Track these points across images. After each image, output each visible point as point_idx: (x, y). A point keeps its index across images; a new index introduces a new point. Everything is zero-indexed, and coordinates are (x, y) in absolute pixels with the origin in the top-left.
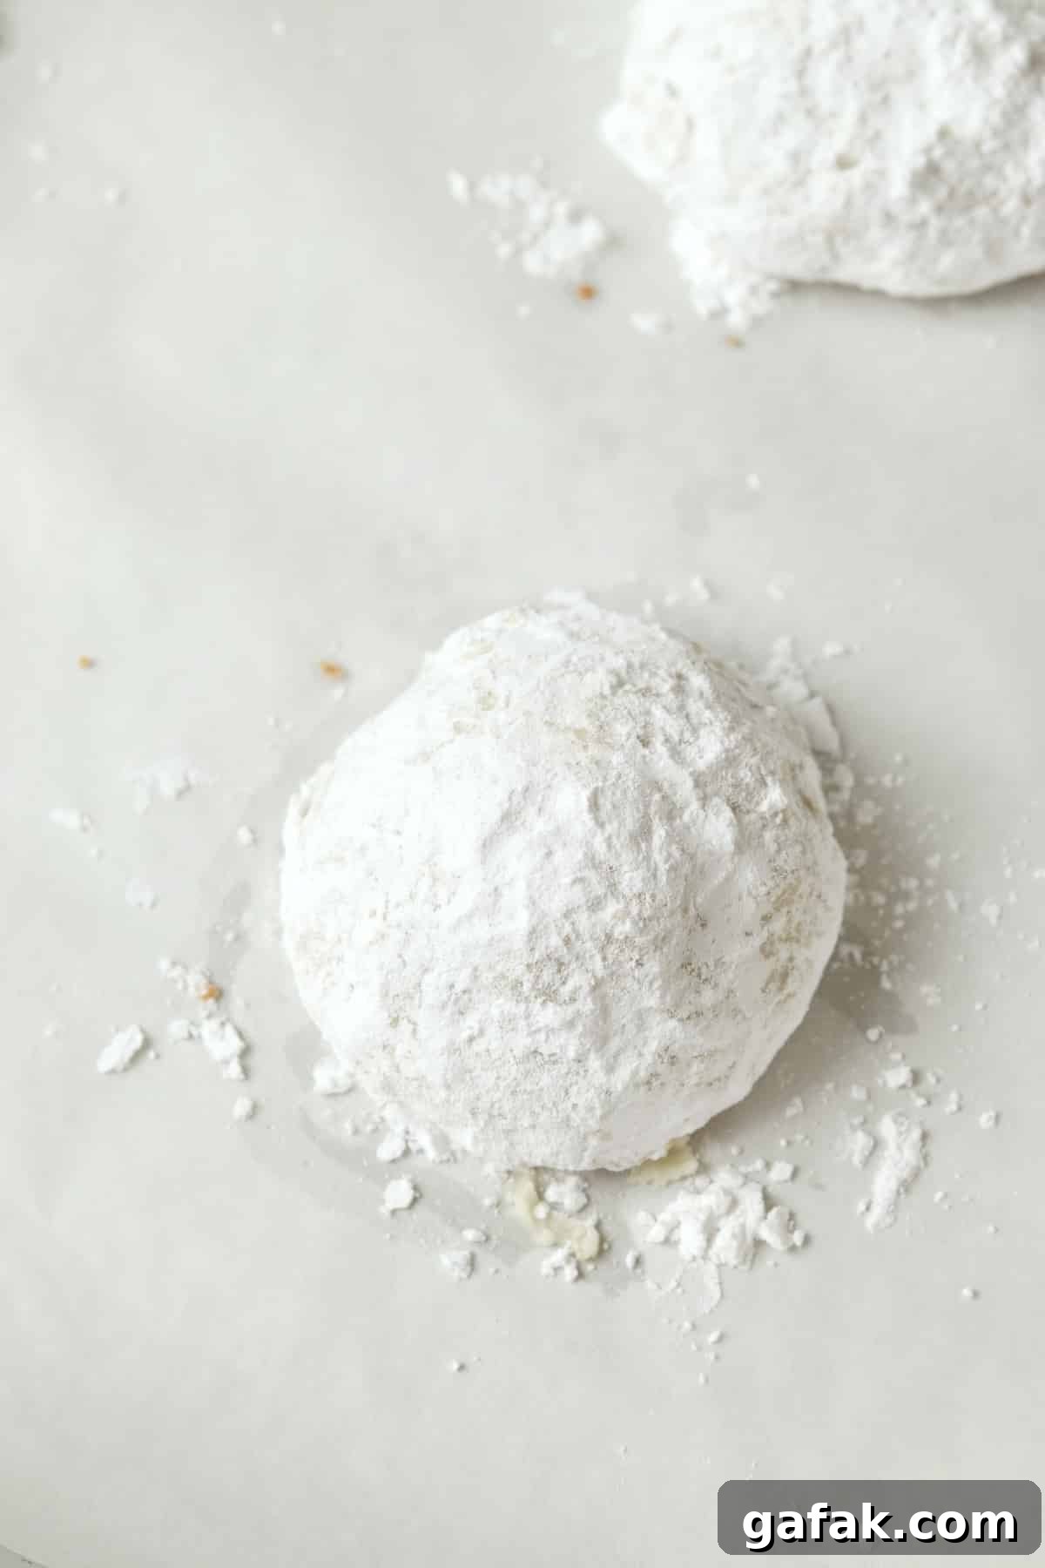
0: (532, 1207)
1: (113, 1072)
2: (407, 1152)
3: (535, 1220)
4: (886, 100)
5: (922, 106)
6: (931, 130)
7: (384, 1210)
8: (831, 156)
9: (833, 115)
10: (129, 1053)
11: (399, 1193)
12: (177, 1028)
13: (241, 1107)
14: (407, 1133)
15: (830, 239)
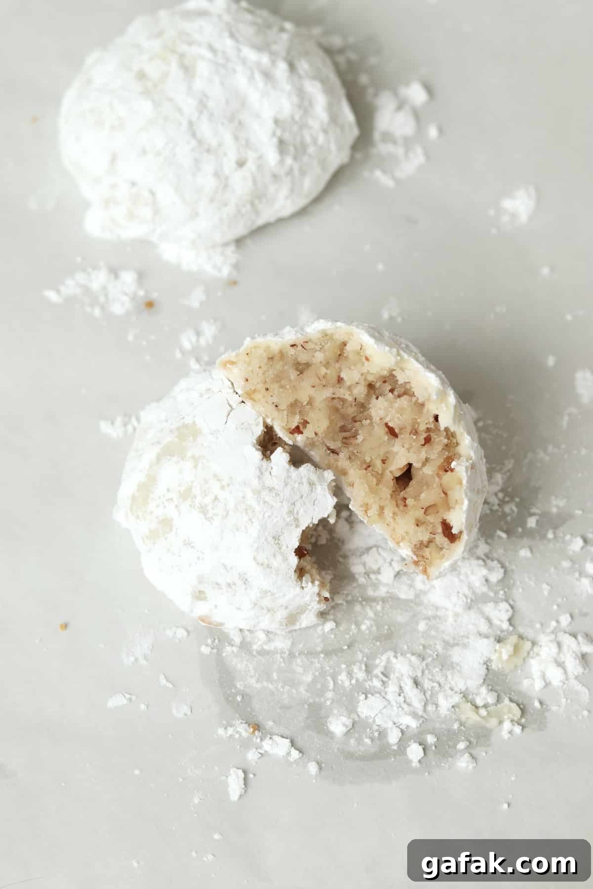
0: (477, 713)
1: (241, 796)
2: (402, 732)
3: (483, 718)
4: (240, 123)
5: (258, 116)
6: (270, 124)
7: (415, 764)
8: (233, 165)
9: (220, 145)
10: (242, 782)
11: (415, 752)
12: (252, 756)
13: (313, 768)
14: (395, 724)
15: (252, 204)
